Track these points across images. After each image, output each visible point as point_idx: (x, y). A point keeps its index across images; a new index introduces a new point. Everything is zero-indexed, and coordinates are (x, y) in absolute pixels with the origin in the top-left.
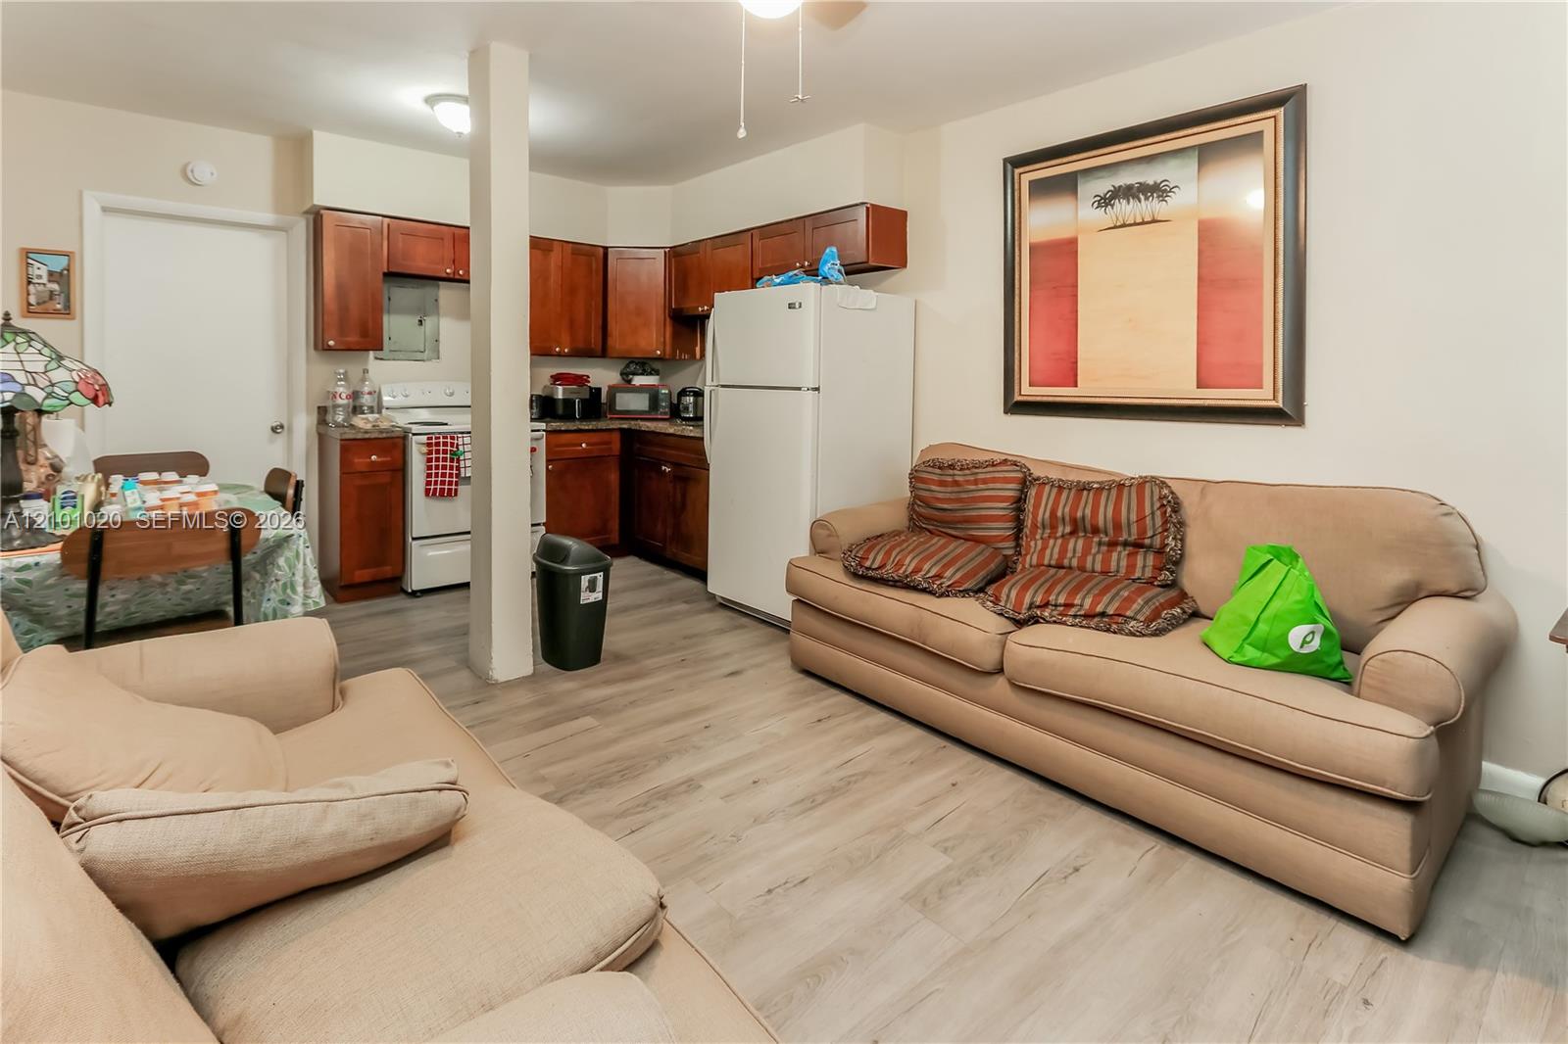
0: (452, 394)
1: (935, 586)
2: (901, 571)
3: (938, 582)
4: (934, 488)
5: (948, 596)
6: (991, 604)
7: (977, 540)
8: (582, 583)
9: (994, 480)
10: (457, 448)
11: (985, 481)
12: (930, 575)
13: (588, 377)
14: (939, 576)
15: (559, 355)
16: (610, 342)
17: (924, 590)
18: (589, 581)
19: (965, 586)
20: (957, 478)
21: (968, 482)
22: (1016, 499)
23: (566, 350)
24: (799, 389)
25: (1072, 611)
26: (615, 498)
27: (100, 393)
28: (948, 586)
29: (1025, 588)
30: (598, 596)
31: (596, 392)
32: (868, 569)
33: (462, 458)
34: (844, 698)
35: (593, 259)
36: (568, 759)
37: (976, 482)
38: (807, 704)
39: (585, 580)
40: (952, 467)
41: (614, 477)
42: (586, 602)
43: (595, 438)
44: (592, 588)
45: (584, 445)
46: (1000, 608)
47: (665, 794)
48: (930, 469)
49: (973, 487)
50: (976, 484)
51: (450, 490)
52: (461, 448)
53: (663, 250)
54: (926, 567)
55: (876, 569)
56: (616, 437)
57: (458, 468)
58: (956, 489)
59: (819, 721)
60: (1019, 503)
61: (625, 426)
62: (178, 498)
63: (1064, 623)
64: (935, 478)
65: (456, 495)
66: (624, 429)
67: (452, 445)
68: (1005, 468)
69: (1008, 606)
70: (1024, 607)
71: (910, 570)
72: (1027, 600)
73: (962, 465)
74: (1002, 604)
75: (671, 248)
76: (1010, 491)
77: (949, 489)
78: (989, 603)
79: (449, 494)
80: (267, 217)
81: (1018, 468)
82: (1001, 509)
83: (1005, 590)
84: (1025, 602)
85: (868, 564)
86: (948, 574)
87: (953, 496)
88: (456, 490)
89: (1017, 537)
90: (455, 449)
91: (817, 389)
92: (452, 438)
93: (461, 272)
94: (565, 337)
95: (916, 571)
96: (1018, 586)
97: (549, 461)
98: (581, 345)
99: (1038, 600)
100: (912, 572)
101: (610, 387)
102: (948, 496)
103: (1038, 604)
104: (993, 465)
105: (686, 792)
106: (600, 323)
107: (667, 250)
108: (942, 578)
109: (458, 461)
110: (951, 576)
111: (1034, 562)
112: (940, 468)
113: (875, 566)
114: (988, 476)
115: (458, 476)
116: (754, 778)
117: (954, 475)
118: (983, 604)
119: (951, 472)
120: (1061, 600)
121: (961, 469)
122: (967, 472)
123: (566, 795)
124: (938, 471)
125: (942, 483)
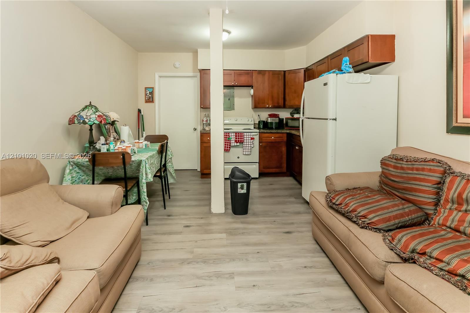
0: (236, 120)
1: (360, 222)
2: (347, 209)
3: (363, 220)
4: (390, 169)
5: (367, 229)
6: (388, 242)
7: (408, 201)
8: (238, 186)
9: (423, 170)
10: (230, 137)
11: (417, 169)
12: (359, 215)
13: (279, 115)
14: (364, 217)
15: (268, 108)
16: (287, 103)
17: (354, 222)
18: (241, 185)
19: (379, 226)
20: (403, 166)
21: (409, 169)
22: (437, 182)
23: (270, 106)
24: (327, 119)
25: (440, 265)
26: (285, 156)
27: (103, 121)
28: (368, 224)
29: (414, 238)
30: (244, 191)
31: (281, 120)
32: (334, 204)
33: (231, 140)
34: (326, 260)
35: (280, 75)
36: (206, 248)
37: (412, 169)
38: (306, 257)
39: (239, 185)
40: (401, 159)
41: (284, 149)
42: (240, 192)
43: (277, 135)
44: (242, 188)
45: (273, 138)
46: (392, 245)
47: (219, 276)
48: (390, 159)
49: (411, 172)
50: (413, 170)
51: (227, 149)
52: (231, 137)
53: (303, 69)
54: (359, 210)
55: (337, 205)
56: (285, 135)
57: (230, 143)
58: (402, 171)
59: (305, 267)
60: (440, 184)
61: (288, 132)
62: (122, 147)
63: (431, 271)
64: (392, 164)
65: (229, 151)
66: (288, 133)
67: (228, 136)
68: (432, 164)
69: (398, 246)
70: (408, 249)
71: (351, 209)
72: (411, 246)
73: (408, 159)
74: (394, 243)
75: (306, 68)
76: (436, 177)
77: (399, 171)
78: (387, 240)
79: (227, 151)
80: (191, 74)
81: (440, 165)
82: (428, 187)
83: (400, 236)
84: (410, 247)
85: (334, 201)
86: (370, 216)
87: (399, 174)
88: (229, 150)
89: (437, 204)
90: (229, 137)
91: (335, 119)
92: (228, 134)
93: (236, 84)
94: (270, 102)
95: (354, 211)
96: (409, 236)
97: (260, 142)
98: (276, 105)
99: (419, 248)
100: (351, 211)
101: (286, 118)
102: (397, 174)
103: (418, 251)
104: (425, 161)
105: (227, 278)
106: (283, 96)
107: (305, 69)
108: (366, 218)
109: (230, 141)
110: (373, 218)
111: (441, 222)
112: (396, 159)
113: (337, 203)
114: (420, 167)
115: (230, 145)
116: (255, 284)
117: (402, 164)
118: (384, 240)
119: (401, 162)
120: (435, 254)
121: (406, 161)
122: (410, 163)
123: (192, 262)
124: (394, 161)
125: (395, 167)
